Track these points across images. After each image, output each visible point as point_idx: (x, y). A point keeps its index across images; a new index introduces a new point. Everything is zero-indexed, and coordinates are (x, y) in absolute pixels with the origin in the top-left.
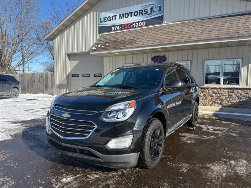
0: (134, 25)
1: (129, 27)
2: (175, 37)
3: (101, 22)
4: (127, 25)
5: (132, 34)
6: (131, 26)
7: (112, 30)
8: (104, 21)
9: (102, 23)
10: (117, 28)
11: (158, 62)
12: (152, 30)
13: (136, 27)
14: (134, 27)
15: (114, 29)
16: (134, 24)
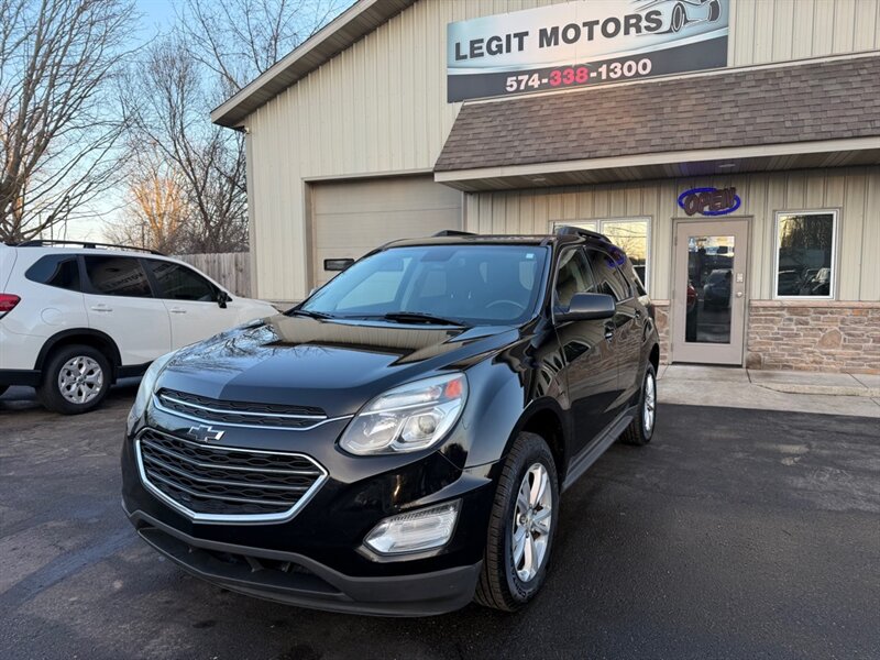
0: (603, 69)
1: (582, 78)
2: (802, 116)
3: (459, 57)
4: (573, 72)
5: (604, 105)
6: (589, 75)
7: (509, 89)
8: (473, 55)
9: (462, 62)
10: (530, 83)
11: (705, 213)
12: (688, 91)
13: (609, 79)
14: (604, 77)
15: (515, 85)
16: (605, 66)
